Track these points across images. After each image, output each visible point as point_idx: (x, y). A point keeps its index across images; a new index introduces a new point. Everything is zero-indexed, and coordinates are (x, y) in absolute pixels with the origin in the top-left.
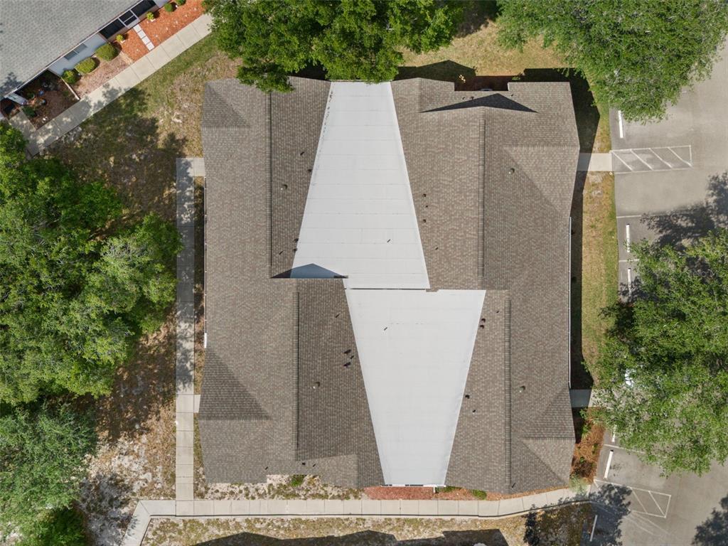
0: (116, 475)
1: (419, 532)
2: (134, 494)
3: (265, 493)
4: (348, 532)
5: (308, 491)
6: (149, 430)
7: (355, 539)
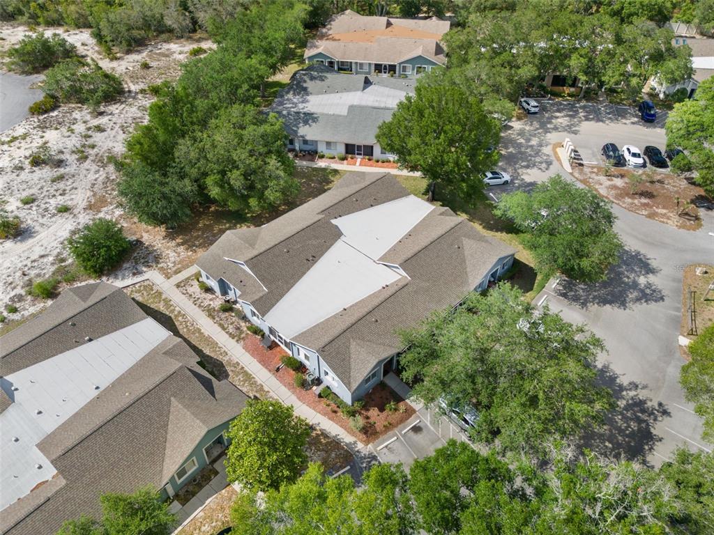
0: (162, 255)
1: (243, 385)
2: (157, 266)
3: (203, 307)
4: (212, 355)
5: (221, 320)
6: (196, 252)
7: (210, 361)
